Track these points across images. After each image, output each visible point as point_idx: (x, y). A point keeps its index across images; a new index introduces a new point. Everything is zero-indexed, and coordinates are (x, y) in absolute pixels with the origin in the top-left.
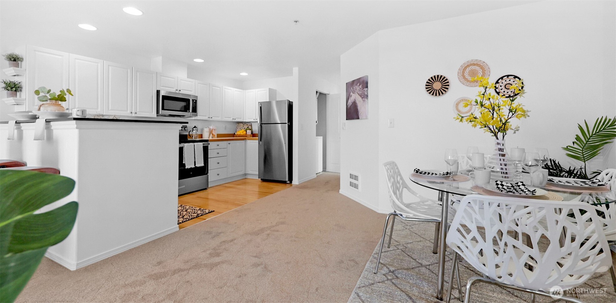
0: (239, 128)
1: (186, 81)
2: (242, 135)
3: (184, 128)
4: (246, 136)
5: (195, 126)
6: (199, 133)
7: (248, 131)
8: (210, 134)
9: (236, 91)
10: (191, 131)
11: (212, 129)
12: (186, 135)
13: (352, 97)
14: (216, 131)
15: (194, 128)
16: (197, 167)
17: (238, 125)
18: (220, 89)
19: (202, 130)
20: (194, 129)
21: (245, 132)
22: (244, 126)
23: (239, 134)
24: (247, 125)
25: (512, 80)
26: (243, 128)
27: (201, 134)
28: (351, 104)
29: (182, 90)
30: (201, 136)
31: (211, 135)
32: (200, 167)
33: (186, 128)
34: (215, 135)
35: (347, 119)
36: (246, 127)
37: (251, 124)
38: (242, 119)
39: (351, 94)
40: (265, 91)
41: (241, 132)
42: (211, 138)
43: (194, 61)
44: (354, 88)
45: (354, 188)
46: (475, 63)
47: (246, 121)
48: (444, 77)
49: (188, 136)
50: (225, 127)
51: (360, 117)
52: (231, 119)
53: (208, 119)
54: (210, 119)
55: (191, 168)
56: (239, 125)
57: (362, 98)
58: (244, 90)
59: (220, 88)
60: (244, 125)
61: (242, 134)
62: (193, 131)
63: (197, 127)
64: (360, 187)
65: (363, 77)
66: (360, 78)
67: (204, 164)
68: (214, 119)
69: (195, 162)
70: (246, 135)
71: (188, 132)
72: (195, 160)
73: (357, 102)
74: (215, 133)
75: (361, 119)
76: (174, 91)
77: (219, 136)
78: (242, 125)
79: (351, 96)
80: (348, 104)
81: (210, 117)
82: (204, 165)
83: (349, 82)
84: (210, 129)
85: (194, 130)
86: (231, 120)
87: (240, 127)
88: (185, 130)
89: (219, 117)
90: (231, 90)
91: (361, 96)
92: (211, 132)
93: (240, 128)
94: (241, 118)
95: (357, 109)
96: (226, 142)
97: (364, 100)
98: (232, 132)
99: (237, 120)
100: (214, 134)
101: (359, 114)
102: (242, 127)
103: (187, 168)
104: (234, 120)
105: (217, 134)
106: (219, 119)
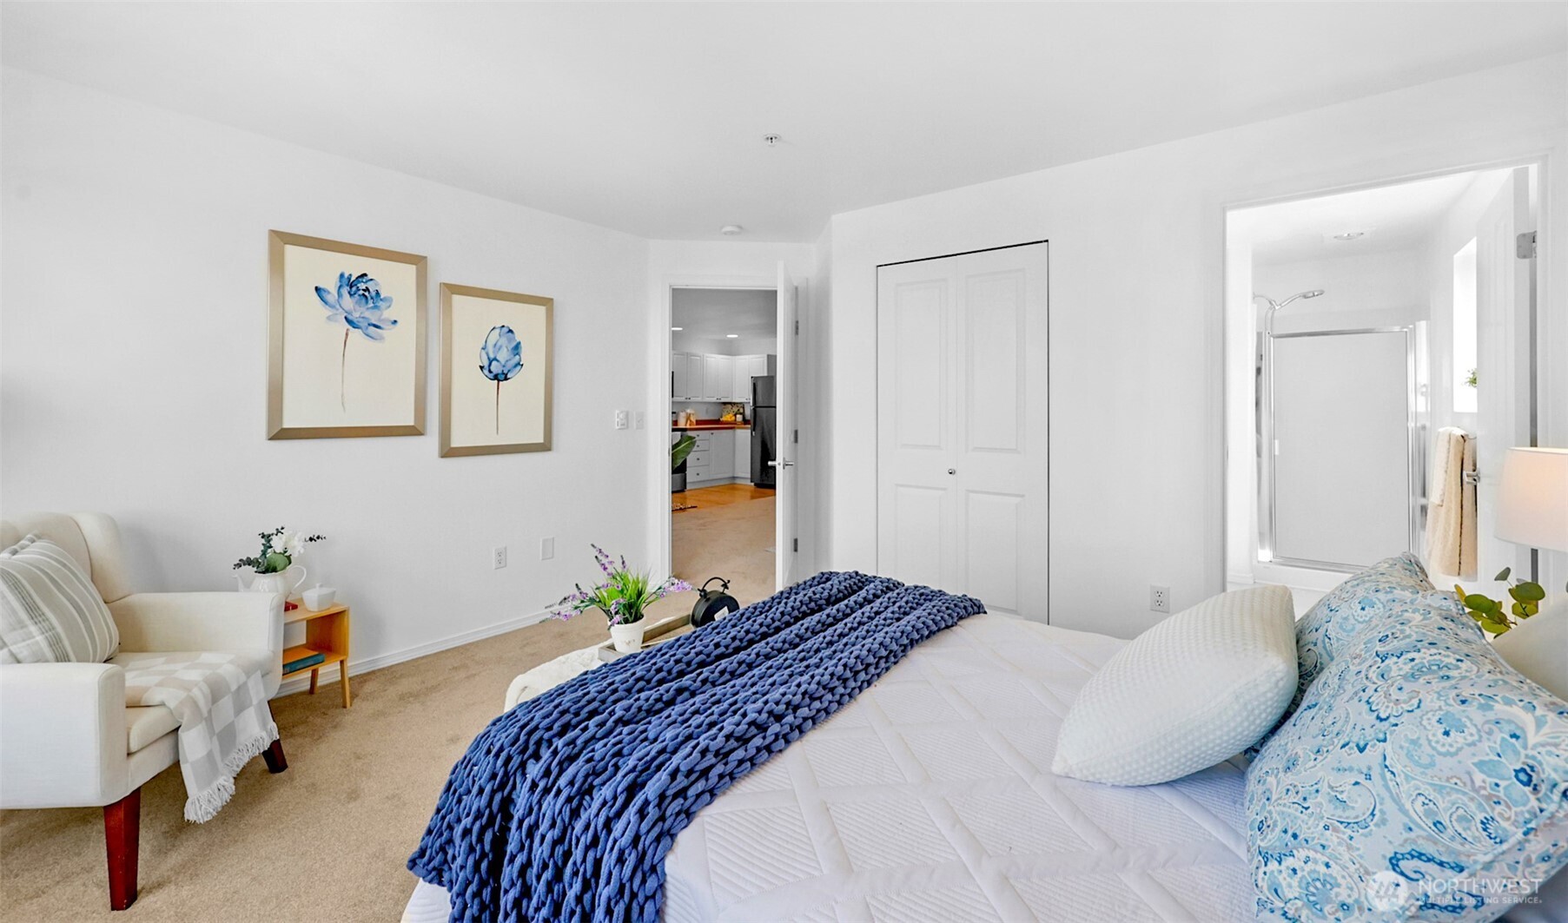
4: (734, 422)
7: (738, 416)
9: (720, 358)
11: (690, 414)
14: (695, 416)
17: (724, 407)
18: (701, 359)
21: (734, 418)
22: (733, 408)
23: (726, 421)
24: (736, 407)
26: (732, 411)
27: (676, 420)
30: (676, 423)
31: (688, 422)
34: (693, 422)
36: (735, 410)
37: (743, 406)
38: (730, 399)
40: (762, 359)
41: (728, 417)
42: (688, 426)
47: (734, 402)
50: (707, 410)
52: (715, 398)
53: (685, 400)
54: (688, 400)
56: (726, 407)
58: (732, 356)
59: (700, 357)
60: (733, 406)
61: (729, 420)
68: (693, 400)
74: (693, 419)
77: (698, 422)
78: (730, 406)
81: (688, 397)
84: (687, 414)
86: (714, 400)
87: (727, 410)
89: (698, 397)
90: (715, 358)
92: (688, 418)
93: (727, 412)
94: (728, 398)
96: (711, 433)
98: (715, 417)
99: (723, 400)
102: (730, 410)
104: (719, 401)
105: (697, 421)
106: (699, 399)
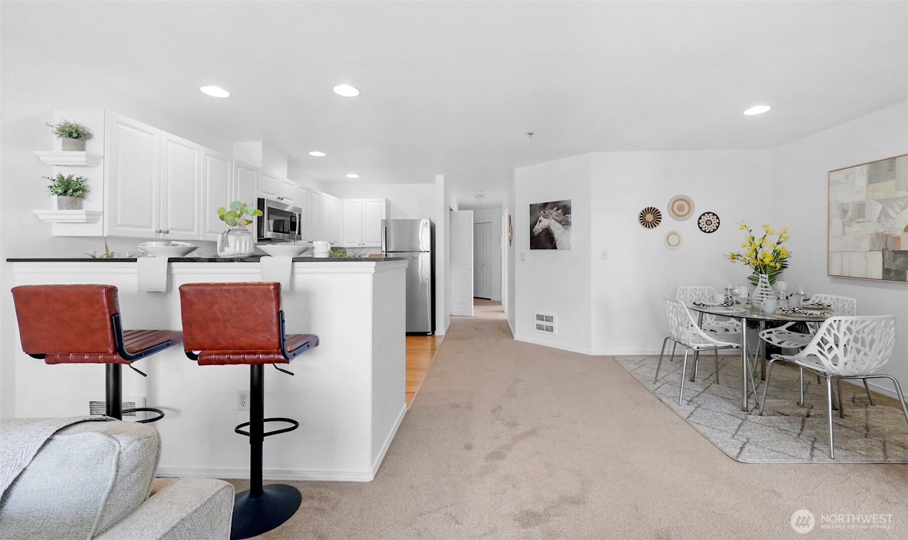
1: (286, 183)
9: (333, 200)
13: (541, 223)
18: (319, 197)
25: (711, 217)
28: (541, 231)
29: (284, 198)
35: (532, 248)
39: (541, 218)
40: (380, 204)
43: (309, 155)
44: (547, 212)
45: (544, 332)
46: (683, 198)
47: (345, 246)
48: (657, 210)
51: (558, 247)
57: (563, 225)
59: (319, 195)
64: (556, 329)
65: (564, 201)
66: (558, 202)
73: (552, 229)
75: (560, 249)
76: (275, 200)
79: (540, 221)
80: (534, 230)
83: (536, 204)
90: (328, 198)
91: (560, 223)
94: (337, 242)
95: (553, 237)
97: (566, 228)
101: (557, 244)
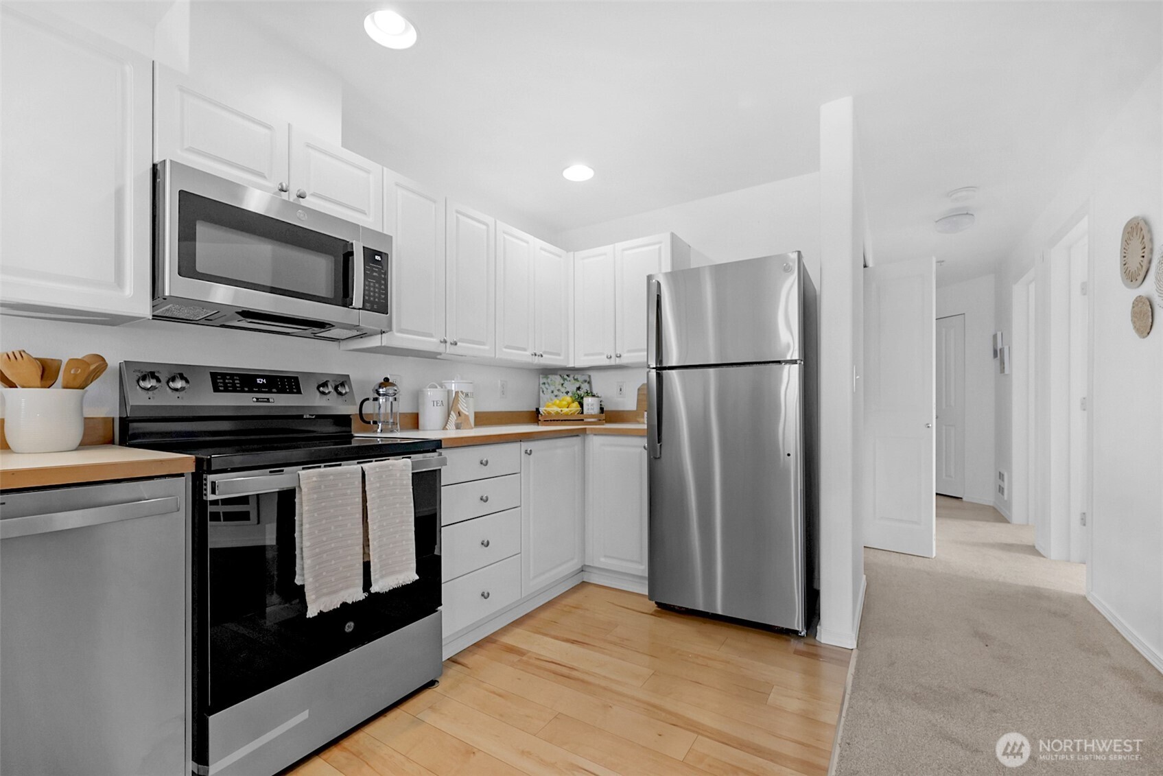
0: (550, 391)
1: (332, 156)
2: (566, 415)
3: (336, 388)
4: (579, 418)
5: (386, 380)
6: (404, 406)
7: (588, 401)
8: (449, 414)
9: (542, 249)
10: (368, 399)
11: (457, 393)
12: (344, 420)
14: (471, 400)
15: (381, 386)
16: (377, 594)
17: (545, 380)
18: (488, 231)
19: (417, 396)
20: (381, 391)
21: (575, 407)
22: (566, 384)
23: (557, 413)
24: (576, 380)
26: (563, 390)
27: (415, 411)
29: (314, 195)
30: (414, 421)
31: (453, 416)
32: (395, 592)
33: (342, 384)
34: (467, 417)
36: (571, 386)
37: (590, 376)
38: (561, 358)
40: (657, 247)
41: (558, 404)
42: (452, 433)
47: (578, 365)
49: (355, 424)
50: (503, 386)
52: (528, 353)
53: (441, 348)
54: (450, 349)
55: (344, 605)
56: (549, 380)
58: (568, 251)
60: (564, 379)
61: (565, 410)
62: (376, 399)
63: (393, 385)
67: (418, 572)
68: (463, 348)
69: (367, 566)
70: (581, 417)
71: (355, 404)
72: (366, 553)
74: (467, 408)
77: (482, 419)
78: (557, 379)
81: (449, 341)
82: (417, 577)
84: (449, 392)
85: (384, 395)
86: (525, 357)
87: (552, 388)
88: (340, 394)
89: (483, 344)
92: (451, 406)
93: (552, 392)
94: (559, 355)
96: (514, 447)
98: (527, 406)
99: (550, 360)
100: (464, 411)
102: (560, 387)
103: (321, 613)
104: (537, 360)
105: (477, 415)
106: (485, 351)
